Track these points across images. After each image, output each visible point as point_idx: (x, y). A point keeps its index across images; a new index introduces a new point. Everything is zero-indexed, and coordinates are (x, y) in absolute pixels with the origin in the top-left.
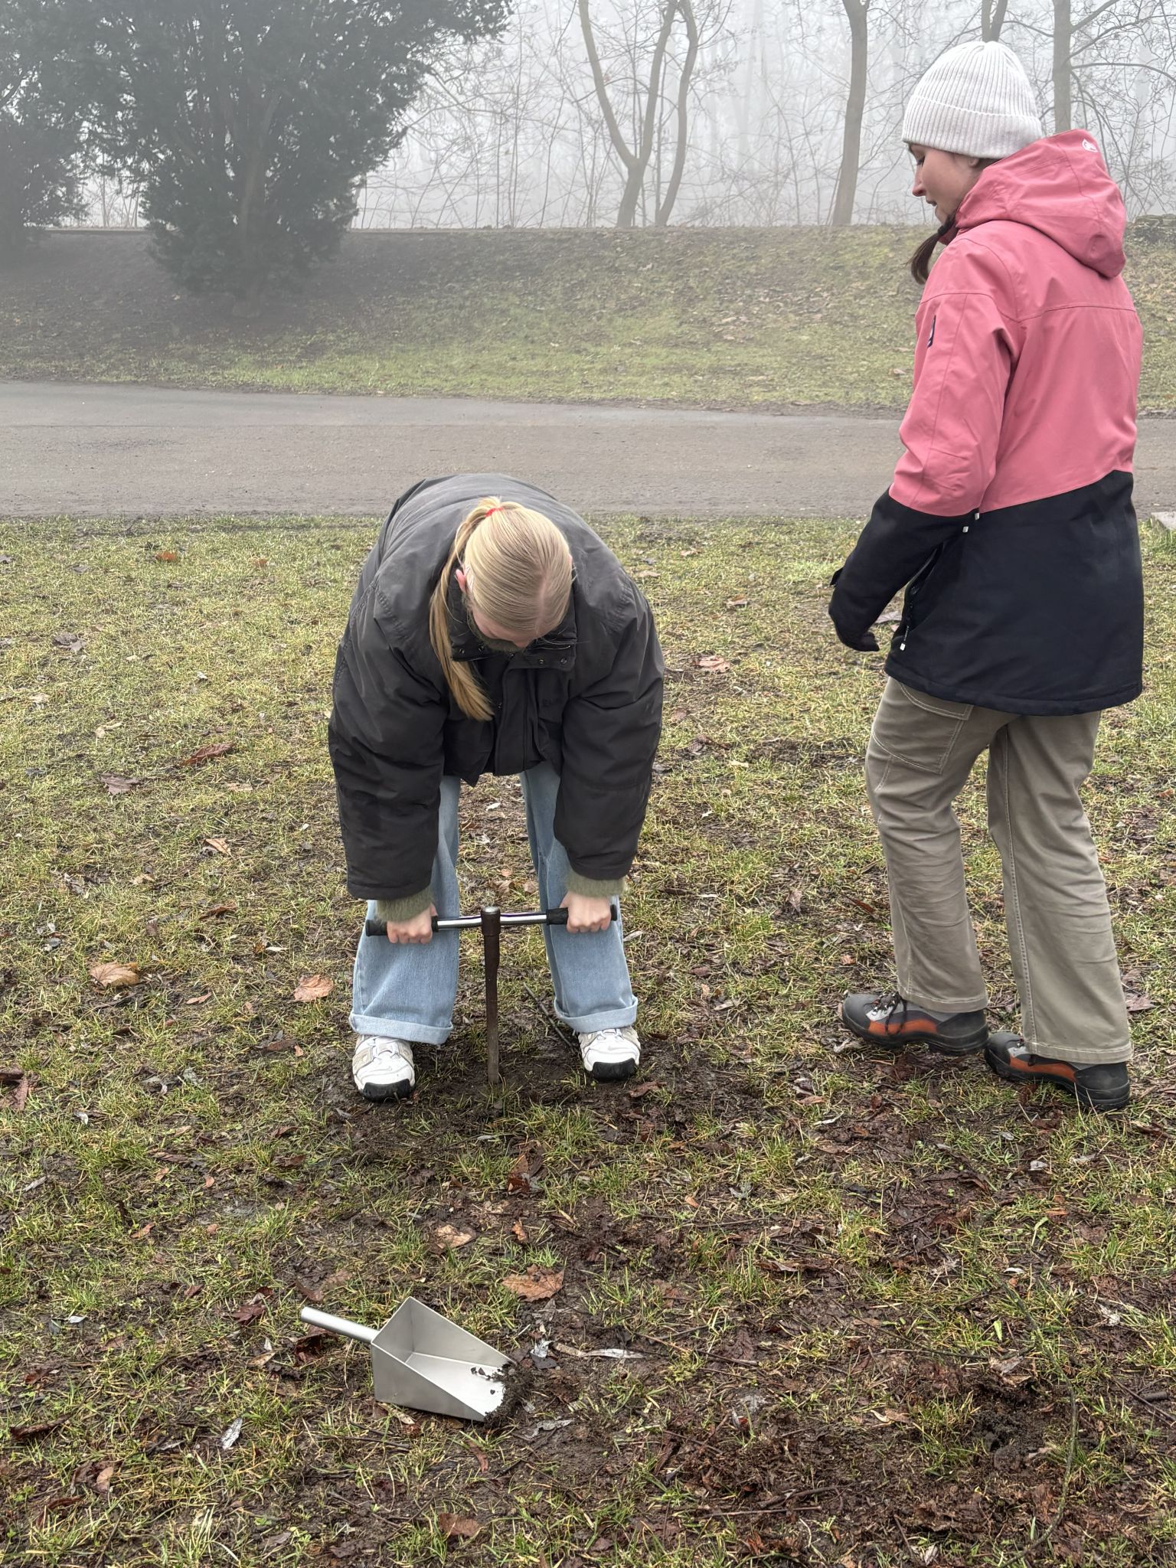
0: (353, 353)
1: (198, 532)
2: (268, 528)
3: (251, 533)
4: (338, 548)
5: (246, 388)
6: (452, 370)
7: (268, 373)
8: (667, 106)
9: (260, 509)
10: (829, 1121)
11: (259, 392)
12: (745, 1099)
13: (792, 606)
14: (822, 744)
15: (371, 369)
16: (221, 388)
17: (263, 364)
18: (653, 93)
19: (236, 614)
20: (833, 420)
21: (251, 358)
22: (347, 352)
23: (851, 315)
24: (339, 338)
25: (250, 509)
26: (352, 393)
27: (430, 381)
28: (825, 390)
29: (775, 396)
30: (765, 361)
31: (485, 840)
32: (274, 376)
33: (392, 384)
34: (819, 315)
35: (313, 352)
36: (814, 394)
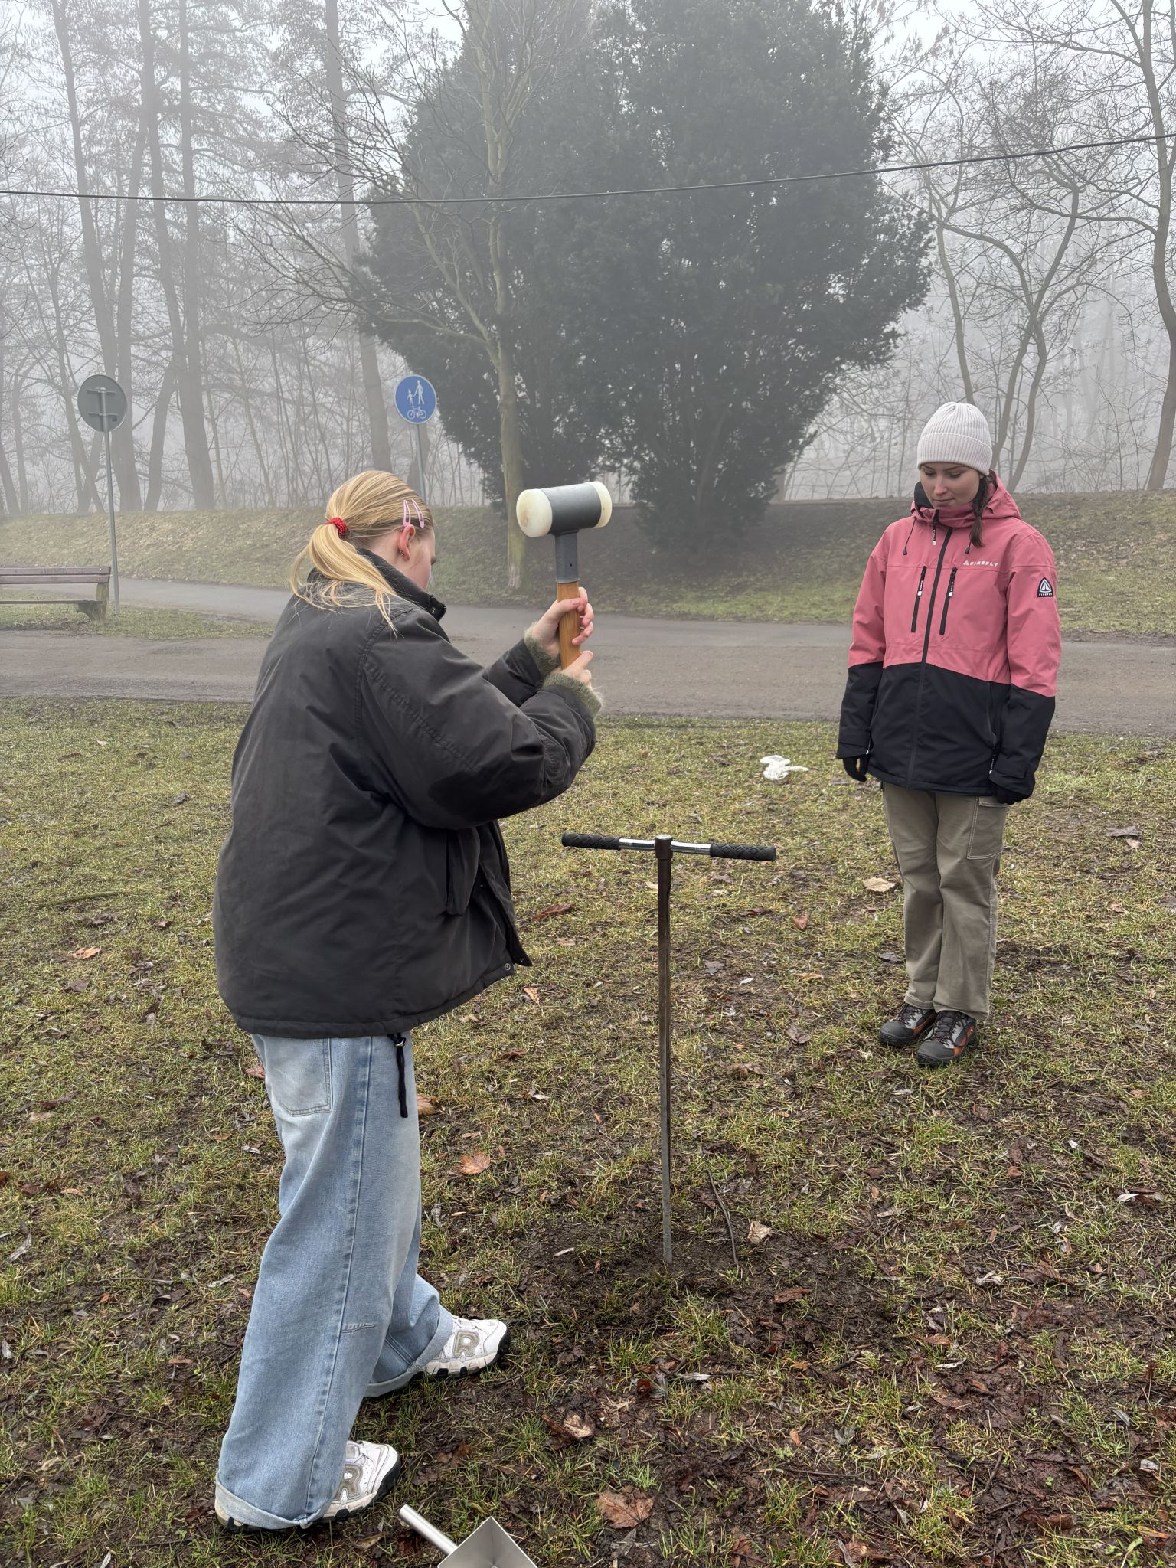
0: (764, 590)
1: (610, 727)
2: (659, 726)
3: (646, 730)
4: (701, 744)
5: (684, 616)
6: (832, 602)
7: (702, 606)
8: (1022, 407)
9: (659, 711)
10: (951, 1366)
11: (692, 619)
12: (879, 1323)
13: (1044, 814)
14: (1041, 948)
15: (775, 600)
16: (669, 617)
17: (701, 599)
18: (1009, 397)
19: (615, 794)
20: (1123, 647)
21: (694, 594)
22: (761, 590)
23: (1153, 561)
24: (758, 580)
25: (652, 710)
26: (757, 620)
27: (814, 611)
28: (1122, 620)
29: (1077, 625)
30: (1075, 597)
31: (733, 1013)
32: (706, 608)
33: (786, 613)
34: (1125, 561)
35: (736, 590)
36: (1112, 623)
